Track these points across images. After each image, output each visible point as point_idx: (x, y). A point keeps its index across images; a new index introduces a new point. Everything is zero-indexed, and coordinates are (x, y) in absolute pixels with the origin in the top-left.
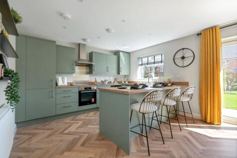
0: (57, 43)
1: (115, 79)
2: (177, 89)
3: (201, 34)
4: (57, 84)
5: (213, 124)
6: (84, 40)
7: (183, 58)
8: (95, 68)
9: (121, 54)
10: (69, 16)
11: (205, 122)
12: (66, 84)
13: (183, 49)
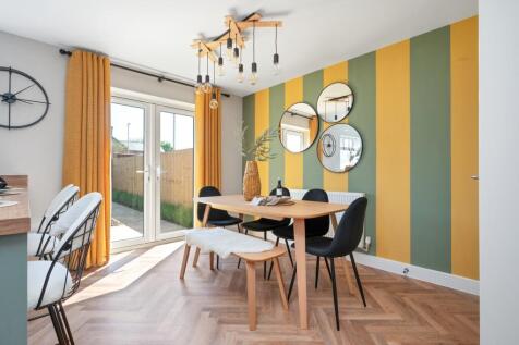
3: (70, 54)
5: (97, 267)
13: (11, 71)
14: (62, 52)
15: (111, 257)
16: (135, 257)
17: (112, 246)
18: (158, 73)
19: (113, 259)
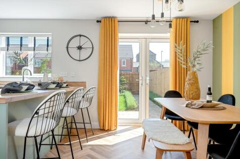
2: (80, 90)
3: (100, 22)
5: (110, 130)
7: (80, 48)
11: (103, 130)
13: (80, 36)
14: (98, 21)
15: (118, 127)
16: (131, 130)
17: (118, 121)
18: (145, 19)
19: (119, 128)
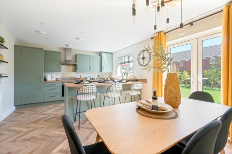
0: (44, 49)
1: (99, 76)
3: (153, 38)
4: (45, 80)
6: (67, 45)
7: (144, 58)
8: (78, 67)
9: (103, 54)
10: (44, 33)
12: (54, 79)
13: (144, 50)
